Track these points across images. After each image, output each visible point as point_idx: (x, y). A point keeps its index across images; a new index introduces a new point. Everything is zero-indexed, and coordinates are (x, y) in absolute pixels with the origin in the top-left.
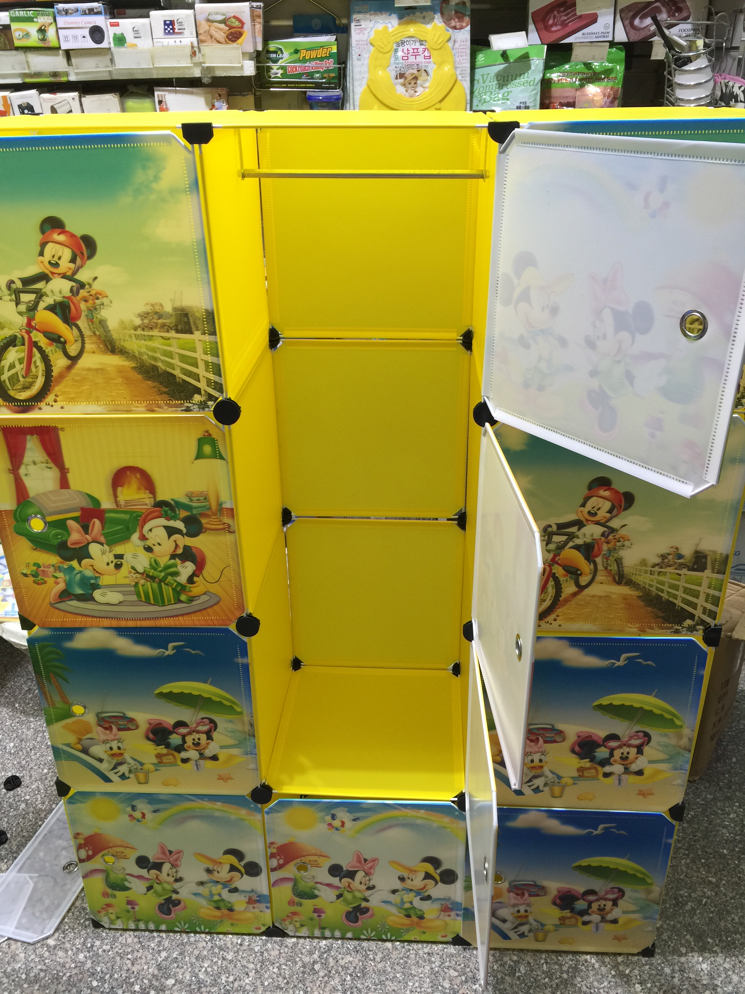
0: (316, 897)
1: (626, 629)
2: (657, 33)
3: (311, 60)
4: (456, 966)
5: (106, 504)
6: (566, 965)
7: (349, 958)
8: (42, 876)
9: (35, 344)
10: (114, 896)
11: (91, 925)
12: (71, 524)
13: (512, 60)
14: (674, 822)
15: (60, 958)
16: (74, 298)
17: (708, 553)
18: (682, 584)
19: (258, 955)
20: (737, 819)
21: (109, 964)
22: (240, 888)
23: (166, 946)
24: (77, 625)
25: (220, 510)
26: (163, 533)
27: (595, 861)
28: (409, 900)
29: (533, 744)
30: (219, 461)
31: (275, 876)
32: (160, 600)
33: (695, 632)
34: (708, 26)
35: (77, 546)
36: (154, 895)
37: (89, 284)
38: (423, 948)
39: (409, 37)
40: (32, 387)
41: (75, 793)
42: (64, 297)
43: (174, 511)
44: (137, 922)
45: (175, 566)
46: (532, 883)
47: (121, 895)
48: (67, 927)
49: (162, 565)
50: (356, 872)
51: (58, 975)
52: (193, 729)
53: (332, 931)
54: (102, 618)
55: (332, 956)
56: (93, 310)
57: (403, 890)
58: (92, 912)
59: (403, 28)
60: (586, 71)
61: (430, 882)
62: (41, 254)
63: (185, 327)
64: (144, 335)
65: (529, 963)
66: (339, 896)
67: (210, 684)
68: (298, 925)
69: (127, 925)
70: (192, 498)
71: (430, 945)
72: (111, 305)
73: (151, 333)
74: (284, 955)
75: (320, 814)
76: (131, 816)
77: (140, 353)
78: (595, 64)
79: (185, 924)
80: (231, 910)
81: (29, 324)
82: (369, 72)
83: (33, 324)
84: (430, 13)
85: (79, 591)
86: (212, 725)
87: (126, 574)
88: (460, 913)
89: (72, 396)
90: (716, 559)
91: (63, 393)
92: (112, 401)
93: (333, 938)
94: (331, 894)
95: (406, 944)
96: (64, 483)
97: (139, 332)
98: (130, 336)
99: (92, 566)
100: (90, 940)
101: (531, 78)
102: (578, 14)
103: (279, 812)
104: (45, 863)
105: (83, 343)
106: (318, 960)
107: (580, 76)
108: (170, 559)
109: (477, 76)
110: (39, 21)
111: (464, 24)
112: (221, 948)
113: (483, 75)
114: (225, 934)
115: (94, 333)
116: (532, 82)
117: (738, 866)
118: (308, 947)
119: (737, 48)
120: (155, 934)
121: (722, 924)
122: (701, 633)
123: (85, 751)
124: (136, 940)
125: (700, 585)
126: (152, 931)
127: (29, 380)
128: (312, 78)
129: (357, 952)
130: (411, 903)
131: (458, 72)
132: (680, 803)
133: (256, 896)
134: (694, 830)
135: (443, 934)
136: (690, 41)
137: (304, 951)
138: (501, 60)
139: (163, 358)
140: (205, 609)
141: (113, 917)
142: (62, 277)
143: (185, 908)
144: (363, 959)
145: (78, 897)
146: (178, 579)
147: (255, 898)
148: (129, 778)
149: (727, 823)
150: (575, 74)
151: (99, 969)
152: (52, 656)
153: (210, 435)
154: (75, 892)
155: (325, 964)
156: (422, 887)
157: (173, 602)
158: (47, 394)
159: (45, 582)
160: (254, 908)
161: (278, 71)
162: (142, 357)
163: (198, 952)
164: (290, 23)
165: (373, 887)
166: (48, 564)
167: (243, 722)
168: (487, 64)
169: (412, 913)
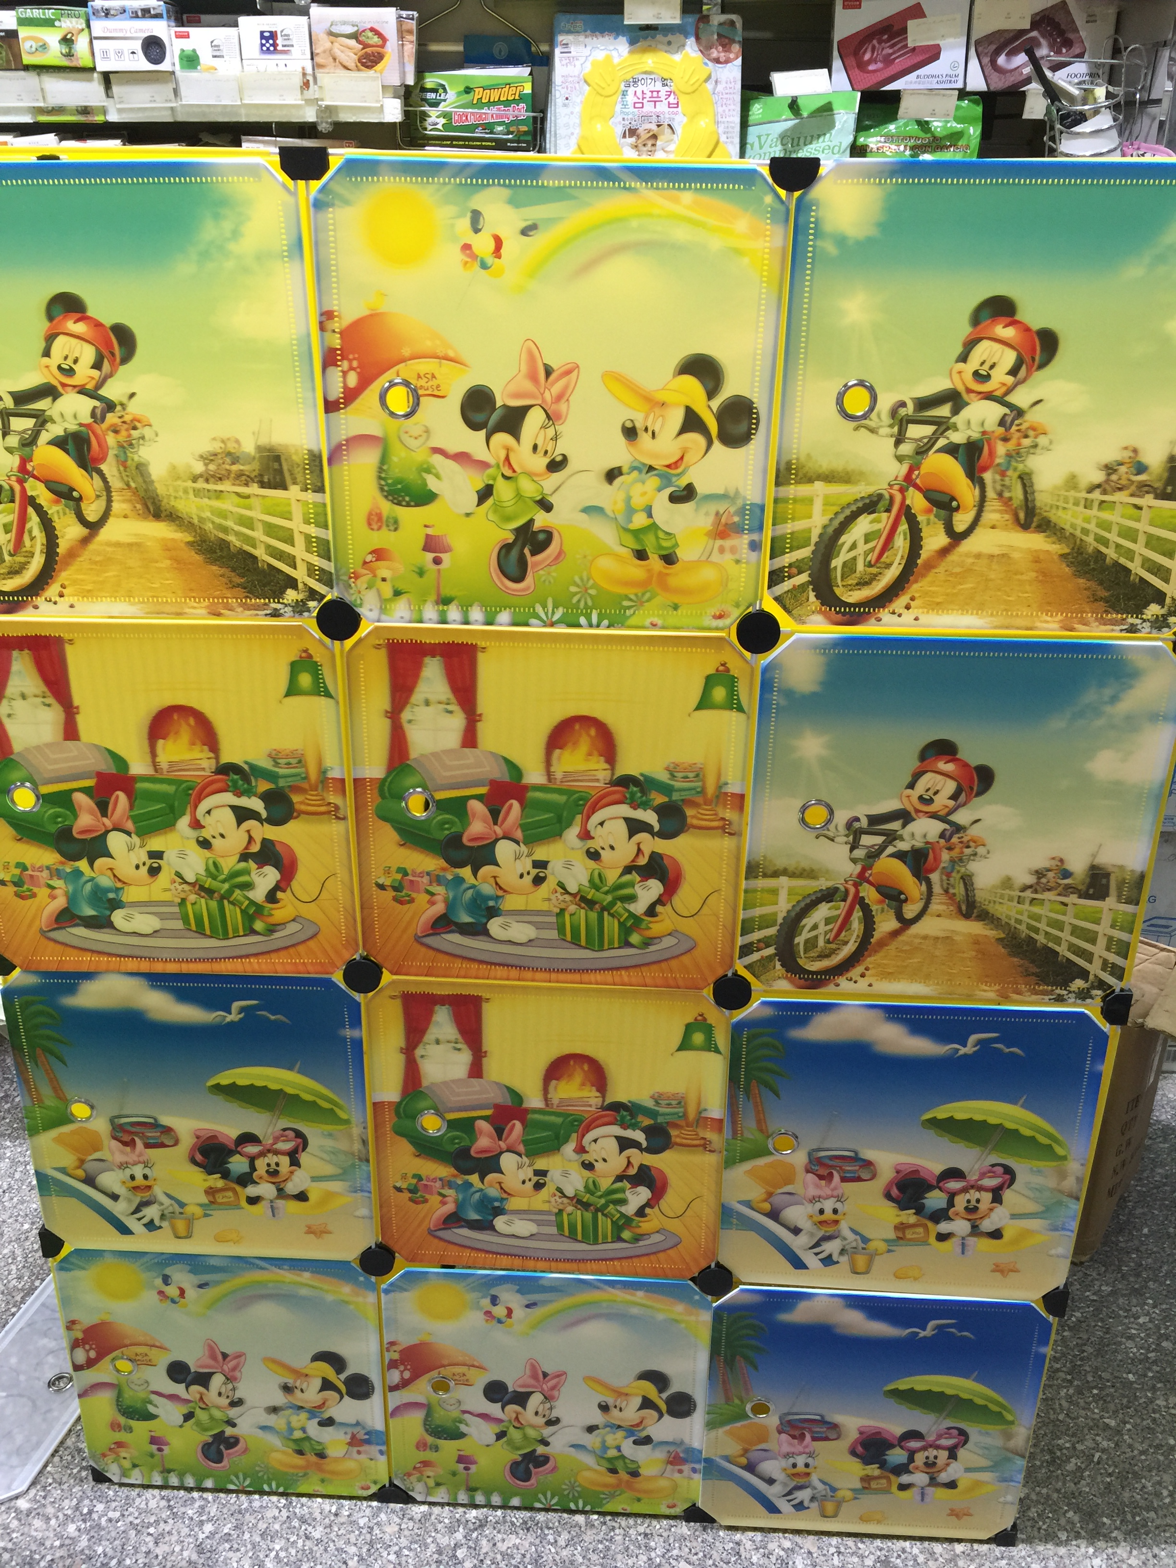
0: (462, 1436)
1: (978, 992)
2: (1034, 76)
3: (490, 104)
4: (690, 1556)
5: (138, 767)
6: (871, 1556)
7: (513, 1540)
8: (12, 1396)
9: (31, 501)
10: (130, 1430)
11: (90, 1478)
12: (80, 798)
13: (805, 114)
14: (1051, 1318)
15: (36, 1530)
16: (95, 425)
17: (1111, 869)
18: (1069, 919)
19: (364, 1531)
20: (1150, 1325)
21: (117, 1542)
22: (338, 1418)
23: (212, 1514)
24: (84, 968)
25: (322, 782)
26: (229, 817)
27: (923, 1382)
28: (615, 1443)
29: (823, 1182)
30: (323, 701)
31: (396, 1399)
32: (221, 930)
33: (1089, 1001)
34: (1112, 67)
35: (88, 836)
36: (195, 1427)
37: (122, 404)
38: (636, 1523)
39: (646, 73)
40: (24, 572)
41: (72, 1252)
42: (81, 425)
43: (249, 782)
44: (166, 1474)
45: (247, 872)
46: (818, 1418)
47: (141, 1428)
48: (50, 1481)
49: (226, 872)
50: (529, 1394)
51: (32, 1558)
52: (268, 1147)
53: (488, 1494)
54: (125, 956)
55: (486, 1536)
56: (127, 446)
57: (606, 1426)
58: (93, 1456)
59: (636, 58)
60: (922, 134)
61: (652, 1414)
62: (47, 353)
63: (274, 478)
64: (209, 491)
65: (810, 1553)
66: (501, 1435)
67: (299, 1072)
68: (431, 1482)
69: (150, 1477)
70: (279, 761)
71: (647, 1521)
72: (157, 439)
73: (219, 487)
74: (407, 1533)
75: (471, 1296)
76: (161, 1293)
77: (201, 520)
78: (935, 124)
79: (245, 1479)
80: (321, 1455)
81: (22, 468)
82: (580, 125)
83: (29, 467)
84: (677, 38)
85: (89, 912)
86: (299, 1140)
87: (167, 885)
88: (697, 1466)
89: (89, 587)
90: (1124, 879)
91: (75, 582)
92: (153, 597)
93: (489, 1505)
94: (488, 1431)
95: (608, 1518)
96: (71, 732)
97: (201, 484)
98: (186, 491)
99: (111, 869)
100: (86, 1502)
101: (835, 142)
102: (911, 44)
103: (406, 1290)
104: (18, 1375)
105: (109, 501)
106: (463, 1541)
107: (912, 143)
108: (239, 861)
109: (751, 138)
110: (63, 25)
111: (732, 56)
112: (303, 1520)
113: (759, 137)
114: (310, 1496)
115: (128, 485)
116: (836, 149)
117: (1152, 1402)
118: (446, 1521)
119: (1158, 101)
120: (195, 1494)
121: (1126, 1494)
122: (1098, 1003)
123: (90, 1181)
124: (163, 1503)
125: (1097, 922)
126: (189, 1490)
127: (19, 559)
128: (492, 133)
129: (528, 1530)
130: (619, 1448)
131: (721, 130)
132: (1062, 1287)
133: (363, 1432)
134: (1079, 1341)
135: (670, 1502)
136: (1085, 90)
137: (439, 1526)
138: (788, 114)
139: (237, 528)
140: (293, 946)
141: (127, 1464)
142: (79, 392)
143: (246, 1450)
144: (537, 1541)
145: (70, 1431)
146: (251, 894)
147: (362, 1436)
148: (160, 1227)
149: (1134, 1331)
150: (904, 138)
151: (100, 1550)
152: (41, 1020)
153: (310, 656)
154: (66, 1423)
155: (474, 1549)
156: (638, 1421)
157: (241, 933)
158: (47, 584)
159: (34, 895)
160: (359, 1452)
161: (438, 120)
162: (203, 526)
163: (265, 1526)
164: (460, 48)
165: (557, 1421)
166: (38, 865)
167: (350, 1136)
168: (765, 120)
169: (619, 1465)
